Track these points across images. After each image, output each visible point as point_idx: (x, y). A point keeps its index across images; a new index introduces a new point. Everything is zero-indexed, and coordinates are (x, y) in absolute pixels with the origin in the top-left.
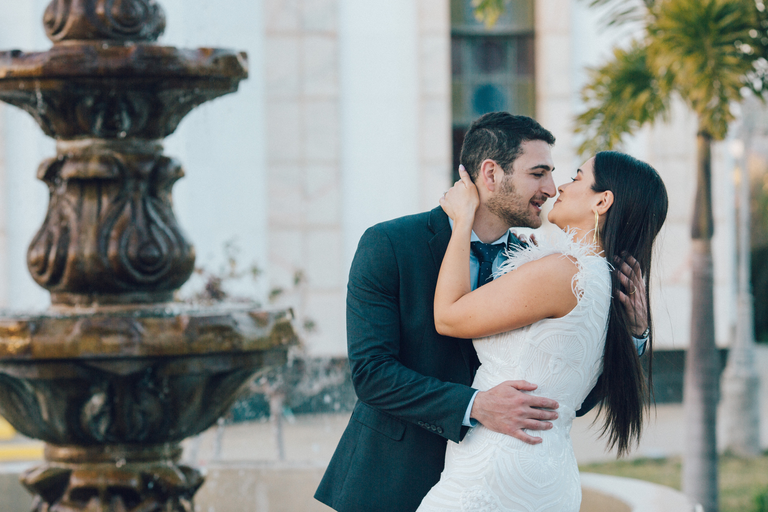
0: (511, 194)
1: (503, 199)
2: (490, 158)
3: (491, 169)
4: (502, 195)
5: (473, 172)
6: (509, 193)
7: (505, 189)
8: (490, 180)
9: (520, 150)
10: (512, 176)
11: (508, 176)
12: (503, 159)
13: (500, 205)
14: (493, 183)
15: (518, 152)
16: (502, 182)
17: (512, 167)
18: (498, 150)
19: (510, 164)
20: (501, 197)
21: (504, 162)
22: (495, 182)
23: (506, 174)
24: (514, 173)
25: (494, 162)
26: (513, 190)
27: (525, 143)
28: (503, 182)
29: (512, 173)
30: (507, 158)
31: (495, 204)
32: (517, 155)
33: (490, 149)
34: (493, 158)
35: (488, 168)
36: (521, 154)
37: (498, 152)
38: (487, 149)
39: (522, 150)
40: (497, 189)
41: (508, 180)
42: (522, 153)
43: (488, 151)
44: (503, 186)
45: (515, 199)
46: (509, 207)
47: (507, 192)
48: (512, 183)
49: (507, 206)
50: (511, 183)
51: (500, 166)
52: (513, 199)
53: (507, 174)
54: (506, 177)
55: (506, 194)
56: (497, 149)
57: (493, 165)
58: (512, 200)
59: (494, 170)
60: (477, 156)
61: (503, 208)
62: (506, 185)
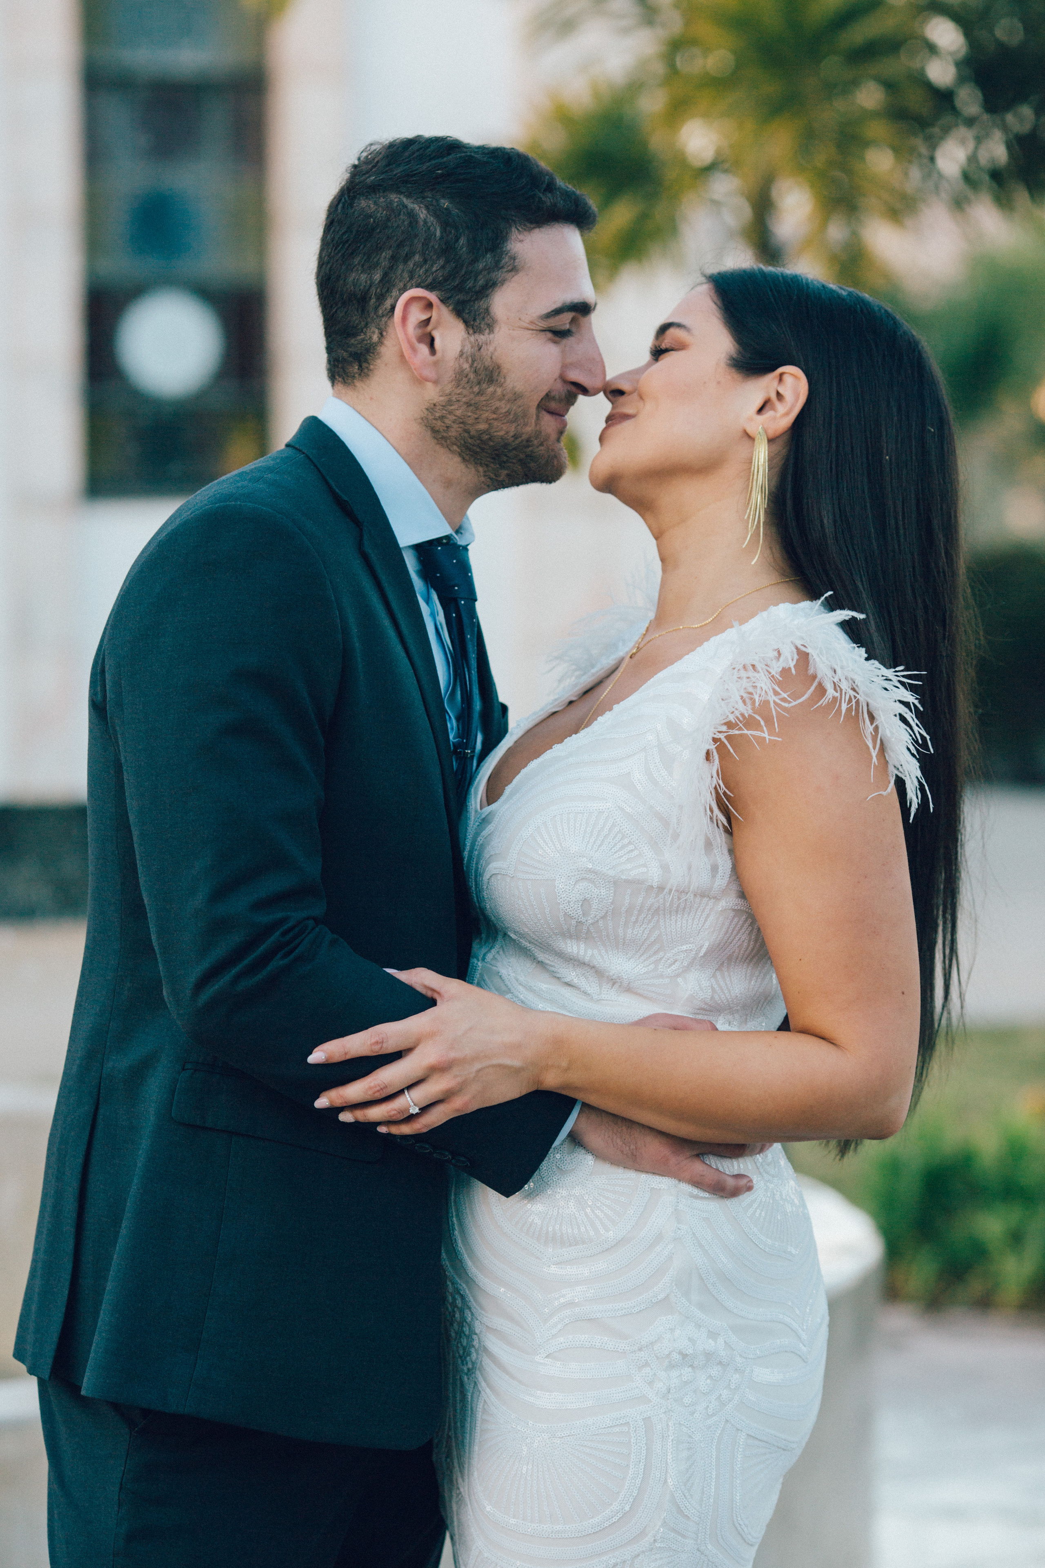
0: (491, 389)
1: (471, 405)
2: (417, 286)
3: (424, 317)
4: (465, 392)
5: (366, 325)
6: (484, 386)
7: (472, 376)
8: (424, 349)
9: (507, 259)
10: (491, 336)
11: (482, 338)
12: (459, 289)
13: (462, 423)
14: (434, 358)
15: (502, 267)
16: (462, 354)
17: (487, 311)
18: (441, 262)
19: (482, 304)
20: (464, 400)
21: (461, 297)
22: (439, 354)
23: (471, 331)
24: (496, 330)
25: (432, 297)
26: (495, 377)
27: (521, 237)
28: (465, 356)
29: (491, 331)
30: (470, 284)
31: (448, 422)
32: (499, 275)
33: (417, 258)
34: (430, 284)
35: (417, 315)
36: (513, 273)
37: (443, 267)
38: (407, 258)
39: (514, 258)
40: (449, 375)
41: (480, 349)
42: (514, 270)
43: (411, 264)
44: (466, 366)
45: (502, 404)
46: (487, 430)
47: (479, 383)
48: (494, 357)
49: (482, 426)
50: (491, 358)
51: (451, 308)
52: (498, 404)
53: (475, 332)
54: (472, 339)
55: (476, 389)
56: (438, 258)
57: (429, 306)
58: (493, 408)
59: (433, 320)
60: (377, 277)
61: (473, 433)
62: (475, 365)
